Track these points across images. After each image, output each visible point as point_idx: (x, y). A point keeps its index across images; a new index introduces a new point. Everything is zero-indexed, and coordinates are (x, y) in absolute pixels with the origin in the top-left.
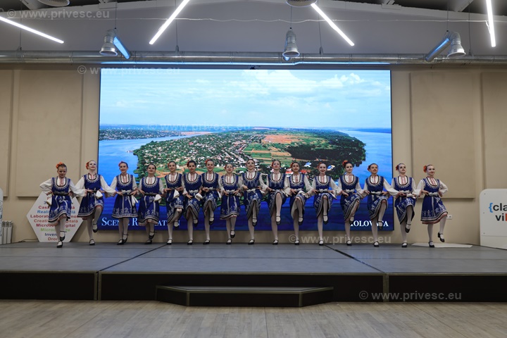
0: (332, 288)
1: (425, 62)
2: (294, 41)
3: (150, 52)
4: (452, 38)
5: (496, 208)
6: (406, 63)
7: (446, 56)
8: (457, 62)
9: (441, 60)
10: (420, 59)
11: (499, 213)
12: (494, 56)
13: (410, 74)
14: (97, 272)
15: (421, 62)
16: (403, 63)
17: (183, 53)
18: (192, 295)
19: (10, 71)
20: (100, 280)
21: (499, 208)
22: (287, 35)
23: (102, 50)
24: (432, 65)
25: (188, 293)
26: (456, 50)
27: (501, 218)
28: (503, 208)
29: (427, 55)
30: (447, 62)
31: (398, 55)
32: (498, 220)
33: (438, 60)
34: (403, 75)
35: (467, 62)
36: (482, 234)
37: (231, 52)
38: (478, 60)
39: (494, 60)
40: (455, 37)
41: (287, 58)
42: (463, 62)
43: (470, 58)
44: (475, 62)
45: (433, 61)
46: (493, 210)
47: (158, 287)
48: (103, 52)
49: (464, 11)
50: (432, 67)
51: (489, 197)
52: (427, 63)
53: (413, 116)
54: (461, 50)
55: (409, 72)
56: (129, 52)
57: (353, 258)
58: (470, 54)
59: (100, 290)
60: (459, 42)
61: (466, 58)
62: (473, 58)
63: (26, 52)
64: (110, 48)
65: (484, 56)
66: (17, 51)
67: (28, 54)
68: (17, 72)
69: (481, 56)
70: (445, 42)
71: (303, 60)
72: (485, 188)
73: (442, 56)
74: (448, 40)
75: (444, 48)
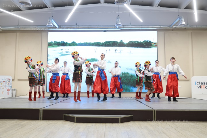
0: (133, 115)
1: (170, 28)
2: (119, 20)
3: (66, 25)
4: (180, 18)
5: (198, 83)
6: (162, 28)
7: (178, 26)
8: (182, 28)
9: (176, 27)
10: (168, 27)
11: (199, 85)
12: (197, 25)
13: (164, 33)
14: (41, 109)
15: (168, 28)
16: (161, 28)
17: (78, 26)
18: (77, 118)
19: (15, 33)
20: (42, 112)
21: (199, 83)
22: (117, 18)
23: (47, 24)
24: (173, 29)
25: (75, 118)
26: (182, 23)
27: (200, 87)
28: (200, 83)
29: (171, 25)
30: (179, 28)
31: (160, 25)
32: (199, 88)
33: (175, 27)
34: (161, 33)
35: (186, 28)
36: (192, 93)
37: (96, 25)
38: (190, 27)
39: (197, 27)
40: (182, 18)
41: (117, 27)
42: (185, 28)
43: (187, 26)
44: (189, 28)
45: (173, 28)
46: (196, 84)
47: (64, 115)
48: (48, 25)
49: (185, 9)
50: (173, 30)
51: (195, 79)
52: (171, 28)
53: (166, 48)
54: (184, 23)
55: (164, 32)
56: (59, 26)
57: (142, 103)
58: (187, 25)
59: (42, 116)
60: (183, 20)
61: (186, 26)
62: (188, 26)
63: (20, 26)
64: (50, 24)
65: (193, 25)
66: (18, 26)
67: (21, 27)
68: (18, 34)
69: (192, 25)
70: (178, 20)
71: (123, 28)
72: (193, 76)
73: (177, 25)
74: (179, 19)
75: (177, 22)
